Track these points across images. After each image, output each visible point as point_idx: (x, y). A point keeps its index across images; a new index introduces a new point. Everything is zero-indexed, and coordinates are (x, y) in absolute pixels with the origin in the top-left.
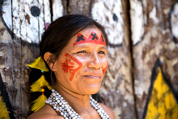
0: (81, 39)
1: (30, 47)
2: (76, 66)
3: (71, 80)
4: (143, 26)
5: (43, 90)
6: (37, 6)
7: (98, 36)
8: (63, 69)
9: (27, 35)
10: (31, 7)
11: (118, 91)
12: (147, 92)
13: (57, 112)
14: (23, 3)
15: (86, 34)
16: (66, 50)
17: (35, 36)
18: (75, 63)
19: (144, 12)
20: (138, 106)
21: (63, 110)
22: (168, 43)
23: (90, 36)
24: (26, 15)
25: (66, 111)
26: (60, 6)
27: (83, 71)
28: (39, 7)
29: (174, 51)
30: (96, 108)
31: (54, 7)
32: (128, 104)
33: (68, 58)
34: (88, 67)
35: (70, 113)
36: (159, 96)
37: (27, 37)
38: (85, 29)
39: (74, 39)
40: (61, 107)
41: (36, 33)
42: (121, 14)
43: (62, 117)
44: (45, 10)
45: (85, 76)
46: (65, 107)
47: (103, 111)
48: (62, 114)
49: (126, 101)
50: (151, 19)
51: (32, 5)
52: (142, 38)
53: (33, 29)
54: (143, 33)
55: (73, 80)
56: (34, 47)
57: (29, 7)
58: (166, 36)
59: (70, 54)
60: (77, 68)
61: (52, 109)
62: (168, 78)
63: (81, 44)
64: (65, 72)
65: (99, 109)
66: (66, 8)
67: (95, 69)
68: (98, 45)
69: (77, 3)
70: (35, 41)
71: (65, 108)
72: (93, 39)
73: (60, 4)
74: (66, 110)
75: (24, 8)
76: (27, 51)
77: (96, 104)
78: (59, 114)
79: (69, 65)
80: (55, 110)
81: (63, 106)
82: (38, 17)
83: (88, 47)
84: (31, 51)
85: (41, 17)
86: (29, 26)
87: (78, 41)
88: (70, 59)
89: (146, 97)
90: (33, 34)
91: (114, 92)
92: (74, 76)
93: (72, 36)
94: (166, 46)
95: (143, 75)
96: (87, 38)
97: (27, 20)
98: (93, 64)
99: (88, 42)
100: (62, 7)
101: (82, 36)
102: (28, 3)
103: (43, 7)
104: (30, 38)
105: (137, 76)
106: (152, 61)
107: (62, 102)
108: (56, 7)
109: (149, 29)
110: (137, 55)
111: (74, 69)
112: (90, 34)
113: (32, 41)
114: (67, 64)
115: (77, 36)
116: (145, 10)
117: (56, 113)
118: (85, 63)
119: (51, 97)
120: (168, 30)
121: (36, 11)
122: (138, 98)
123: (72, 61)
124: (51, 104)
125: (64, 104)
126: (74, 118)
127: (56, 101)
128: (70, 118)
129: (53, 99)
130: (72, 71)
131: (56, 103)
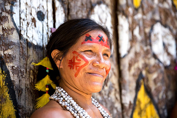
0: (89, 39)
1: (35, 49)
2: (83, 63)
3: (76, 77)
4: (129, 41)
5: (47, 89)
6: (42, 11)
7: (104, 39)
8: (69, 66)
9: (33, 37)
10: (37, 11)
11: (109, 99)
12: (132, 102)
13: (62, 107)
14: (30, 6)
17: (40, 39)
18: (81, 59)
19: (130, 29)
20: (125, 114)
21: (69, 104)
22: (149, 59)
24: (32, 18)
25: (71, 106)
26: (62, 14)
27: (88, 68)
28: (44, 13)
29: (154, 66)
30: (97, 106)
31: (57, 14)
32: (117, 111)
33: (76, 55)
34: (93, 66)
35: (76, 107)
36: (142, 106)
37: (33, 39)
39: (83, 38)
40: (66, 102)
41: (40, 36)
42: (111, 28)
43: (68, 112)
44: (49, 16)
45: (89, 73)
46: (70, 102)
47: (103, 110)
48: (68, 108)
49: (116, 108)
50: (135, 36)
51: (38, 10)
52: (129, 52)
53: (38, 32)
54: (129, 47)
55: (77, 77)
56: (39, 49)
57: (36, 11)
58: (147, 52)
59: (78, 52)
60: (84, 65)
61: (58, 104)
62: (149, 90)
64: (71, 69)
65: (99, 107)
66: (67, 16)
67: (100, 68)
69: (77, 13)
70: (40, 44)
71: (70, 103)
72: (100, 40)
73: (63, 12)
74: (72, 105)
75: (31, 11)
76: (33, 52)
77: (96, 103)
78: (65, 108)
79: (76, 61)
80: (61, 105)
81: (69, 101)
82: (42, 22)
84: (36, 52)
85: (45, 22)
86: (35, 29)
87: (86, 40)
88: (77, 56)
89: (132, 106)
90: (39, 37)
91: (106, 98)
92: (80, 72)
93: (80, 35)
94: (147, 61)
95: (129, 86)
96: (95, 39)
97: (33, 23)
98: (98, 63)
99: (95, 42)
100: (64, 15)
102: (35, 7)
103: (47, 13)
104: (36, 40)
105: (124, 86)
106: (136, 74)
107: (68, 97)
108: (58, 15)
109: (134, 44)
110: (124, 66)
111: (80, 65)
112: (97, 35)
113: (37, 44)
114: (74, 61)
115: (85, 36)
116: (131, 27)
118: (91, 61)
119: (56, 93)
120: (149, 47)
121: (41, 16)
122: (125, 106)
123: (79, 58)
124: (56, 99)
125: (69, 99)
126: (79, 112)
127: (62, 97)
128: (76, 112)
129: (59, 95)
130: (78, 68)
131: (62, 98)
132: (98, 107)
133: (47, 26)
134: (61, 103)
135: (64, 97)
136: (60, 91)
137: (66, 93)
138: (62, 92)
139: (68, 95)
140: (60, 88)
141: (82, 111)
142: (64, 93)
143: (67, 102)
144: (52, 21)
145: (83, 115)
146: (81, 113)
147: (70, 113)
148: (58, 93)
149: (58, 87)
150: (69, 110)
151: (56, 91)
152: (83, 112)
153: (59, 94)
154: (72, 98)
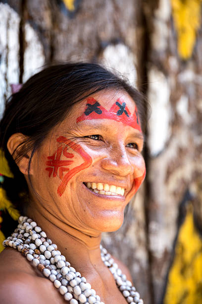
0: (94, 109)
2: (78, 161)
4: (170, 124)
7: (130, 110)
8: (47, 169)
11: (126, 240)
13: (33, 267)
15: (105, 101)
16: (60, 129)
18: (76, 154)
20: (154, 272)
21: (48, 262)
23: (114, 105)
25: (53, 267)
30: (107, 264)
32: (141, 267)
33: (63, 145)
35: (66, 270)
38: (104, 90)
39: (80, 108)
40: (42, 256)
46: (52, 256)
47: (120, 272)
48: (47, 272)
49: (138, 261)
52: (167, 145)
59: (69, 138)
60: (79, 166)
61: (23, 259)
63: (94, 122)
64: (49, 175)
65: (112, 266)
66: (48, 60)
68: (127, 127)
71: (52, 259)
72: (120, 113)
73: (40, 52)
74: (55, 264)
77: (105, 255)
78: (39, 272)
79: (63, 158)
80: (30, 262)
81: (48, 254)
83: (107, 129)
85: (1, 70)
87: (87, 113)
88: (66, 147)
89: (169, 257)
91: (120, 240)
93: (75, 101)
96: (108, 108)
98: (115, 164)
99: (108, 117)
101: (97, 104)
103: (5, 52)
107: (47, 244)
111: (71, 167)
112: (113, 102)
115: (85, 102)
117: (31, 271)
118: (99, 159)
119: (18, 232)
122: (155, 258)
123: (70, 151)
124: (21, 247)
125: (51, 249)
126: (74, 283)
127: (33, 242)
128: (66, 282)
129: (25, 238)
130: (65, 173)
131: (33, 246)
132: (109, 267)
133: (6, 80)
134: (30, 257)
135: (39, 242)
136: (29, 227)
137: (44, 234)
138: (34, 229)
139: (46, 239)
140: (29, 220)
141: (79, 280)
142: (37, 233)
143: (44, 255)
144: (15, 71)
145: (83, 292)
146: (78, 287)
147: (50, 284)
148: (25, 232)
149: (25, 218)
150: (48, 278)
151: (20, 226)
152: (83, 284)
153: (26, 235)
154: (56, 246)
